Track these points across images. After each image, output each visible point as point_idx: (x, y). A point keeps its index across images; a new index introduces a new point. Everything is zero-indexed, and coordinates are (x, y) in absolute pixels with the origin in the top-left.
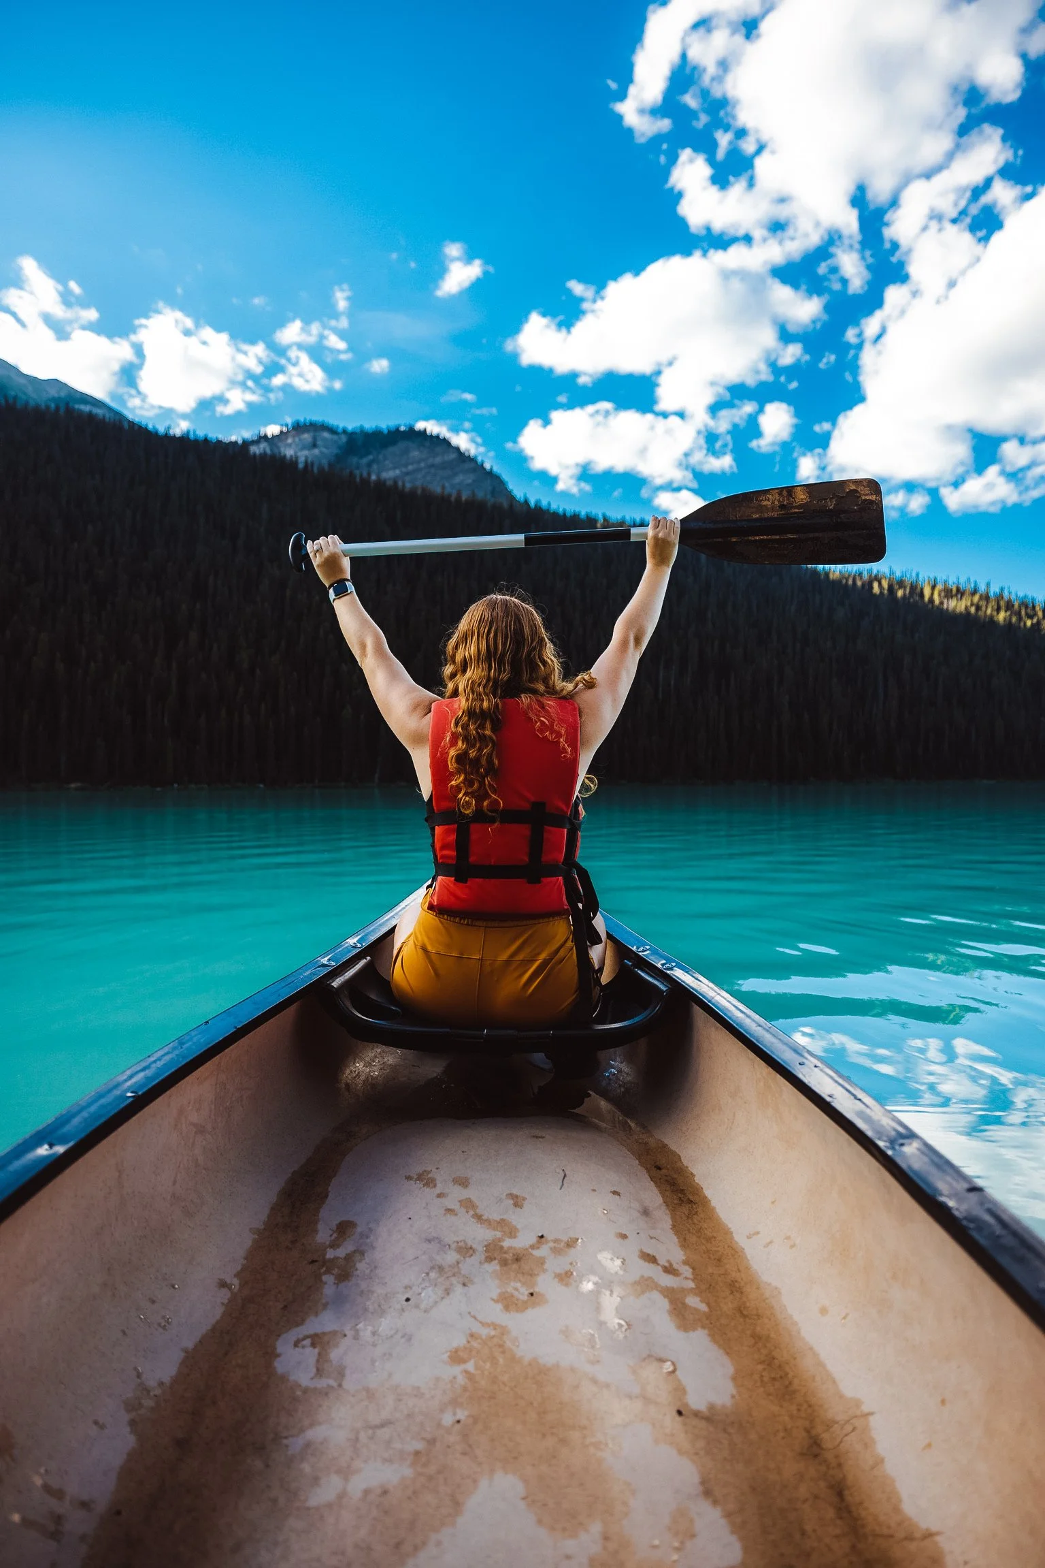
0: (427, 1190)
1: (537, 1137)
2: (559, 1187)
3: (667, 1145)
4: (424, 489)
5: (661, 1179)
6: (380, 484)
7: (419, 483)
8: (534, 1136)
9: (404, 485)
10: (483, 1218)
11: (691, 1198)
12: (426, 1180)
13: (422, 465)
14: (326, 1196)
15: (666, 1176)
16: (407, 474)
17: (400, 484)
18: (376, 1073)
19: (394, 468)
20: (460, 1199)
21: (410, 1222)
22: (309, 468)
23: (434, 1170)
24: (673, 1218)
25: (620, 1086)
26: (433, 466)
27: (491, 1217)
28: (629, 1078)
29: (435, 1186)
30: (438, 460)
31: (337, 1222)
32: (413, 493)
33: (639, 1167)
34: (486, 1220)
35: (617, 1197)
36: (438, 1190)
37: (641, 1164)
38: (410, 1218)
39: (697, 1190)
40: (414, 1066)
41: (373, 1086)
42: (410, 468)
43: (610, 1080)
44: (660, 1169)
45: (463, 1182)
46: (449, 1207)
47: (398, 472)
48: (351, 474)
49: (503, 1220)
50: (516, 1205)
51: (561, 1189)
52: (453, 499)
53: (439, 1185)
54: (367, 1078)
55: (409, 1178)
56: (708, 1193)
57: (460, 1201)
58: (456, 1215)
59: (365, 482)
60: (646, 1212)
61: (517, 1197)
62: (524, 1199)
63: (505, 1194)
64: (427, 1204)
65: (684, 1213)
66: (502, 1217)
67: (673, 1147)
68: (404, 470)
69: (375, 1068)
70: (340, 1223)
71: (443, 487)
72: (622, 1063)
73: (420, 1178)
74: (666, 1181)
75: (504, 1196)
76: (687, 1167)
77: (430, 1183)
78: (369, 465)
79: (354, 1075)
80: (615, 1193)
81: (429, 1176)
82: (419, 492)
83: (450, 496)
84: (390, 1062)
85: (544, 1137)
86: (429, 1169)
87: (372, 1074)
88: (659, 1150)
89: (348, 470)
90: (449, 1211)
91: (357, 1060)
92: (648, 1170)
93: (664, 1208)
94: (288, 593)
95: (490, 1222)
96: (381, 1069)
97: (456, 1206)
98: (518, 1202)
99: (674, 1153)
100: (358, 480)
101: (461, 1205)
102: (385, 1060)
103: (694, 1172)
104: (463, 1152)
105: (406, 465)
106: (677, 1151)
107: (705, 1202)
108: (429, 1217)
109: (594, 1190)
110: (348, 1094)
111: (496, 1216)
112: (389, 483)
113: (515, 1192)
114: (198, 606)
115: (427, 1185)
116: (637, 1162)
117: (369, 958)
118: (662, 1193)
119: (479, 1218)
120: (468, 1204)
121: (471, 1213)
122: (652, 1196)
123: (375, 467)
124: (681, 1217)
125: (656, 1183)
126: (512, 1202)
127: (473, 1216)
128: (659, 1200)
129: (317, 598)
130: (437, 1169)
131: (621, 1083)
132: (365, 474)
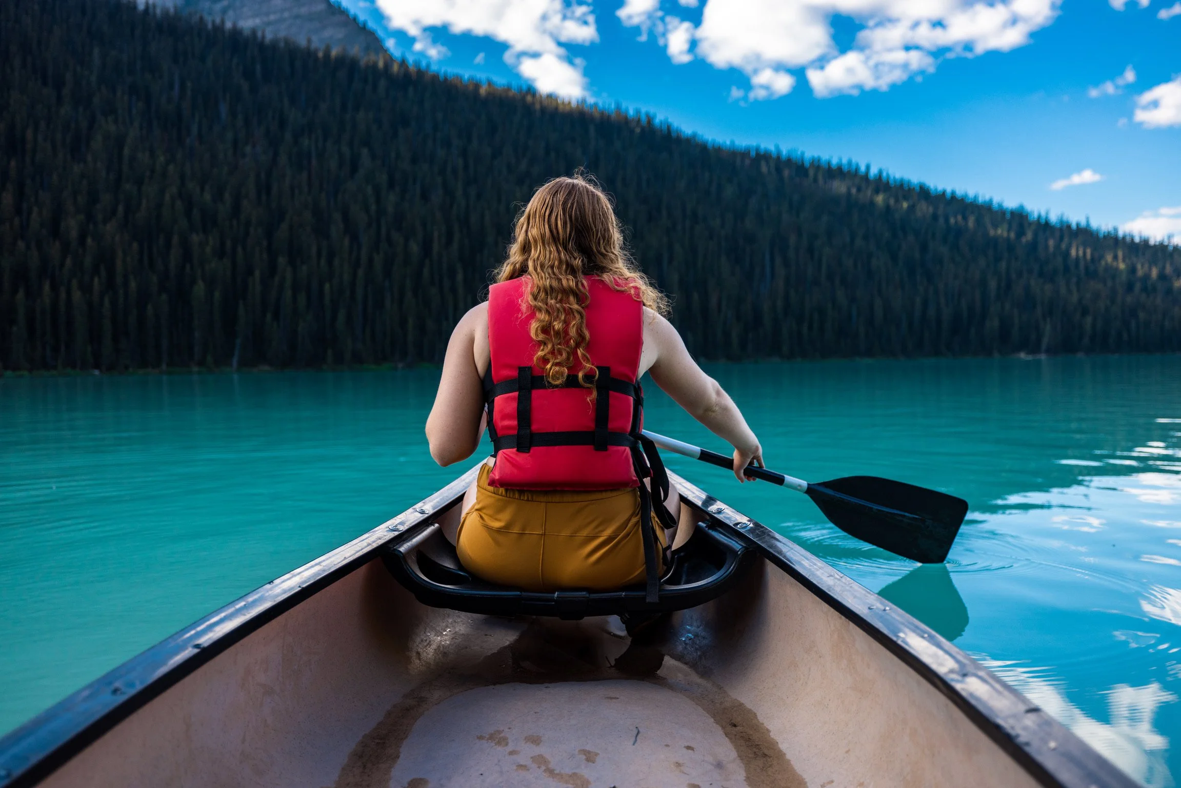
0: (499, 748)
1: (611, 698)
2: (632, 743)
3: (743, 704)
4: (287, 41)
5: (736, 735)
6: (236, 33)
7: (282, 34)
8: (608, 698)
9: (263, 37)
10: (555, 772)
11: (766, 752)
12: (498, 739)
13: (286, 15)
14: (398, 757)
15: (742, 732)
16: (269, 24)
17: (259, 34)
18: (448, 642)
19: (255, 16)
20: (532, 756)
21: (482, 777)
22: (151, 10)
23: (506, 730)
24: (747, 771)
25: (697, 649)
26: (297, 17)
27: (562, 772)
28: (705, 642)
29: (507, 744)
30: (304, 10)
31: (410, 779)
32: (274, 46)
33: (714, 724)
34: (558, 774)
35: (690, 751)
36: (510, 748)
37: (717, 722)
38: (482, 774)
39: (773, 745)
40: (486, 635)
41: (445, 654)
42: (272, 17)
43: (686, 644)
44: (735, 726)
45: (535, 740)
46: (522, 763)
47: (258, 21)
48: (201, 19)
49: (575, 774)
50: (588, 760)
51: (634, 744)
52: (320, 54)
53: (510, 744)
54: (439, 647)
55: (480, 738)
56: (783, 746)
57: (532, 758)
58: (528, 770)
59: (218, 29)
60: (719, 765)
61: (589, 752)
62: (597, 754)
63: (577, 751)
64: (499, 761)
65: (758, 766)
66: (574, 771)
67: (749, 705)
68: (265, 19)
69: (446, 637)
70: (412, 781)
71: (309, 41)
72: (698, 627)
73: (491, 737)
74: (742, 737)
75: (576, 752)
76: (763, 724)
77: (502, 742)
78: (224, 11)
79: (425, 644)
80: (688, 748)
81: (502, 735)
82: (282, 44)
83: (316, 51)
84: (461, 632)
85: (618, 698)
86: (501, 729)
87: (443, 643)
88: (735, 709)
89: (198, 16)
90: (521, 767)
91: (428, 629)
92: (723, 728)
93: (738, 761)
94: (126, 151)
95: (562, 775)
96: (453, 639)
97: (528, 762)
98: (590, 757)
99: (750, 711)
100: (210, 26)
101: (533, 761)
102: (457, 630)
103: (770, 727)
104: (535, 713)
105: (267, 14)
106: (753, 709)
107: (780, 755)
108: (501, 772)
109: (667, 746)
110: (418, 661)
111: (567, 771)
112: (247, 32)
113: (588, 748)
114: (13, 163)
115: (499, 743)
116: (712, 720)
117: (437, 525)
118: (737, 747)
119: (551, 772)
120: (540, 760)
121: (543, 768)
122: (726, 750)
123: (231, 13)
124: (755, 770)
125: (730, 739)
126: (584, 757)
127: (545, 771)
128: (733, 754)
129: (162, 159)
130: (510, 728)
131: (697, 647)
132: (218, 21)
